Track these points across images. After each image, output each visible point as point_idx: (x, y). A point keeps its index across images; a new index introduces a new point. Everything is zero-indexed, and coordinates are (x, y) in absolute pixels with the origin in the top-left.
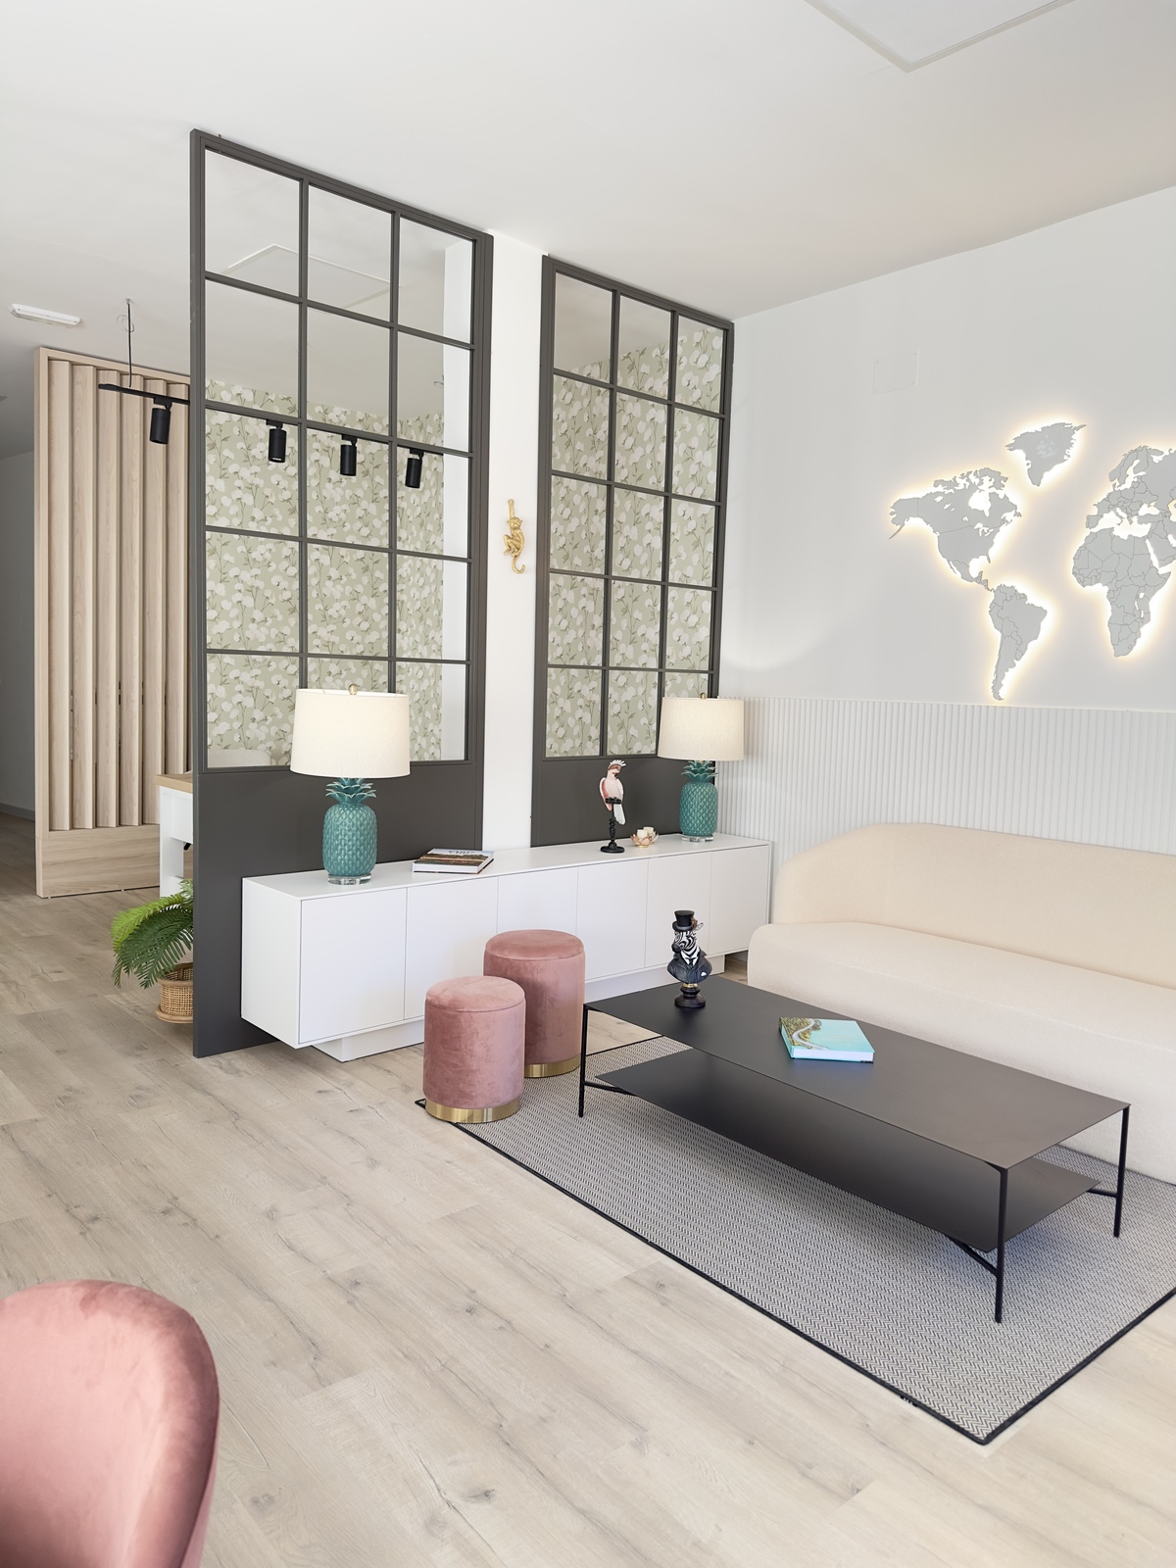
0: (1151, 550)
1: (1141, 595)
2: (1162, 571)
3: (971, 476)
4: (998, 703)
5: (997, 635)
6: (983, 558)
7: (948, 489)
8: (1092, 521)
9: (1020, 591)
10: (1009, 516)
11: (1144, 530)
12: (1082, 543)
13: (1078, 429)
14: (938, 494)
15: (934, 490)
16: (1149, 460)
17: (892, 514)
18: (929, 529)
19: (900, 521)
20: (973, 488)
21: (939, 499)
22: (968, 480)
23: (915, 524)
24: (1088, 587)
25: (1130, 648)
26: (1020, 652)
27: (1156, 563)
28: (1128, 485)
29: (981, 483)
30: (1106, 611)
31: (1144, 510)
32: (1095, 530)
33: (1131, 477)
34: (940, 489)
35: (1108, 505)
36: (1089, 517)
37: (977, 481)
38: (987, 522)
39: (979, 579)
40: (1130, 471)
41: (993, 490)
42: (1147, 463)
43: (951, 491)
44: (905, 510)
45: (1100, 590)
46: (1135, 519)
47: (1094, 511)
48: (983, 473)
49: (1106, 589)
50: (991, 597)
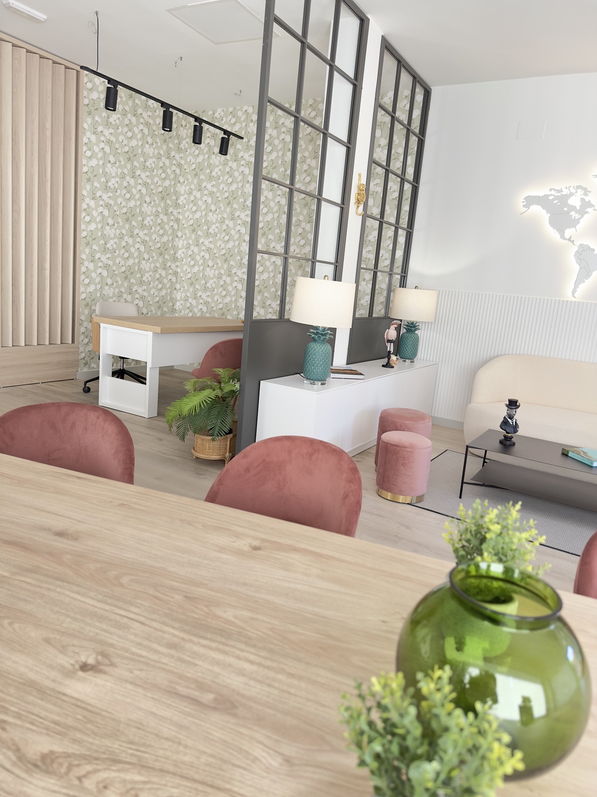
3: (571, 189)
4: (573, 299)
5: (577, 267)
6: (573, 229)
7: (557, 193)
9: (591, 247)
10: (590, 210)
14: (551, 195)
15: (549, 193)
17: (523, 202)
18: (544, 212)
19: (527, 206)
21: (551, 198)
23: (536, 209)
26: (588, 275)
34: (553, 192)
38: (577, 212)
41: (583, 196)
43: (559, 194)
44: (530, 201)
48: (579, 187)
50: (575, 249)
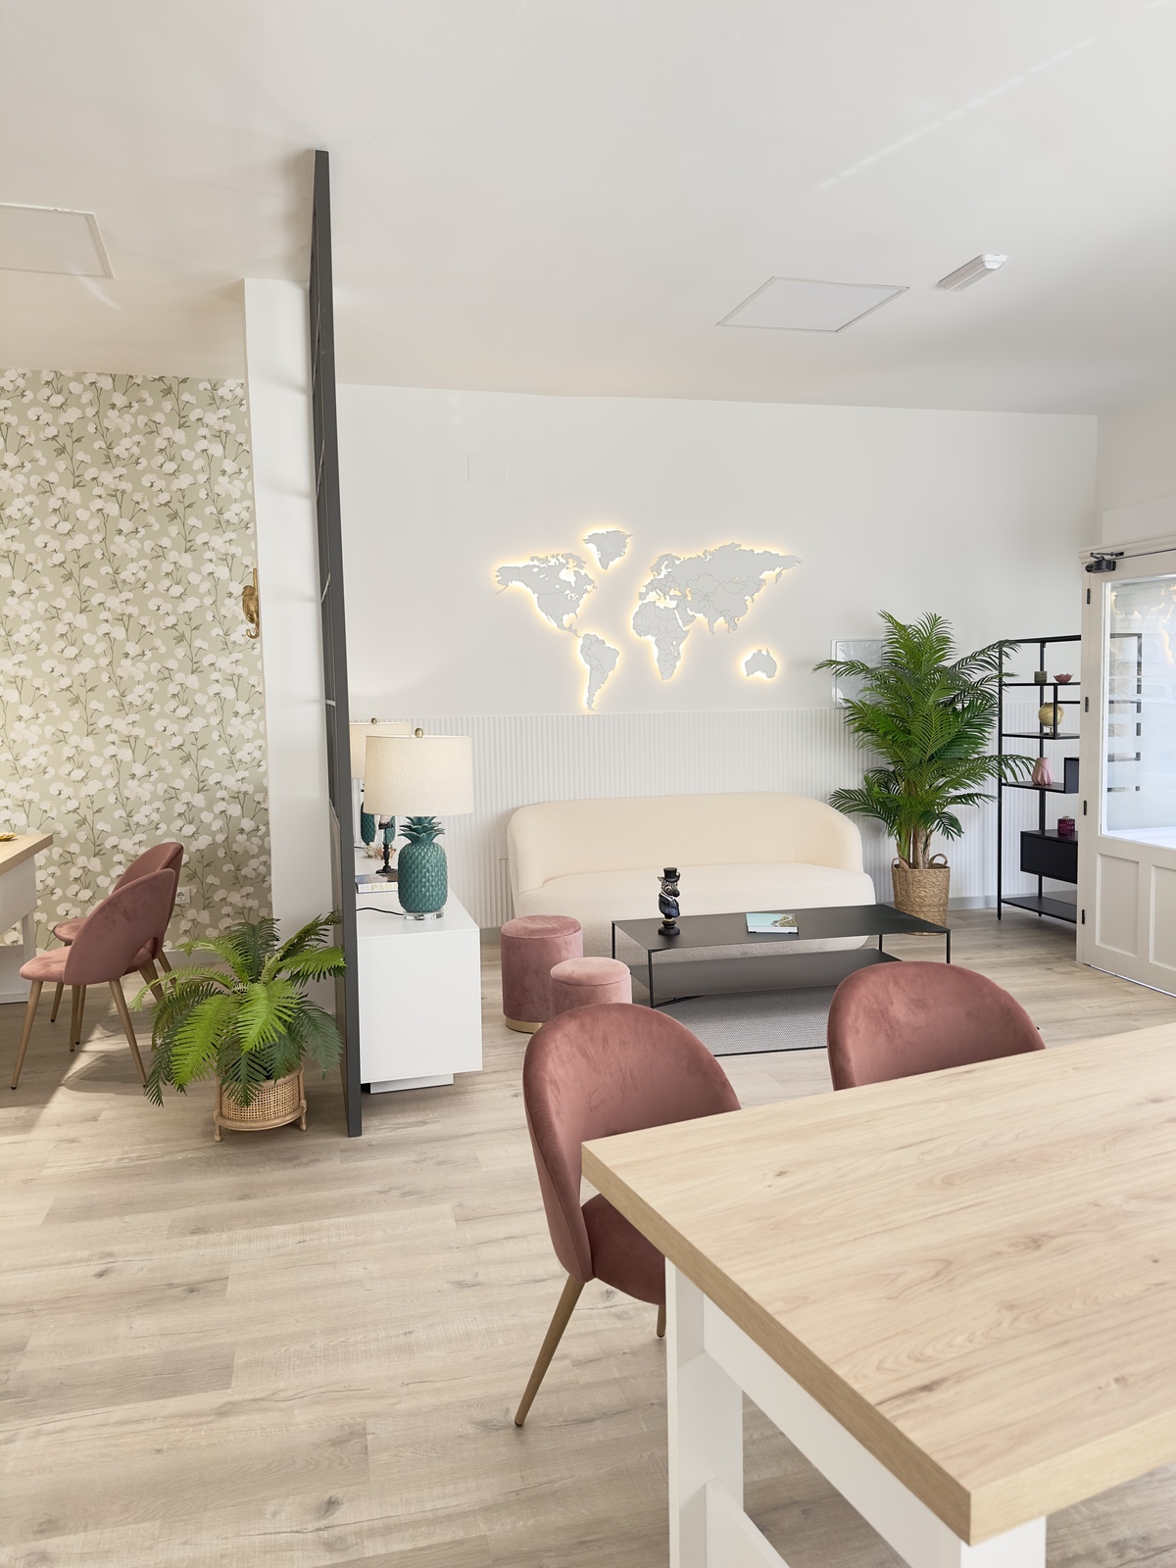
0: (678, 616)
1: (674, 643)
2: (685, 629)
3: (560, 557)
4: (590, 713)
5: (587, 668)
6: (572, 615)
7: (542, 563)
8: (642, 596)
9: (600, 638)
10: (589, 588)
11: (673, 604)
12: (637, 609)
13: (629, 536)
14: (535, 566)
15: (531, 563)
16: (674, 562)
17: (497, 576)
18: (529, 591)
19: (504, 582)
20: (561, 566)
21: (536, 570)
22: (557, 559)
23: (517, 585)
24: (643, 637)
25: (671, 675)
26: (604, 679)
27: (681, 624)
28: (662, 576)
29: (567, 563)
30: (655, 652)
31: (672, 593)
32: (645, 602)
33: (664, 572)
34: (536, 563)
35: (651, 587)
36: (640, 594)
37: (564, 561)
38: (572, 590)
39: (570, 629)
40: (663, 567)
41: (576, 569)
42: (671, 565)
43: (545, 565)
44: (507, 574)
45: (650, 639)
46: (668, 597)
47: (644, 590)
48: (567, 556)
49: (654, 638)
50: (580, 642)
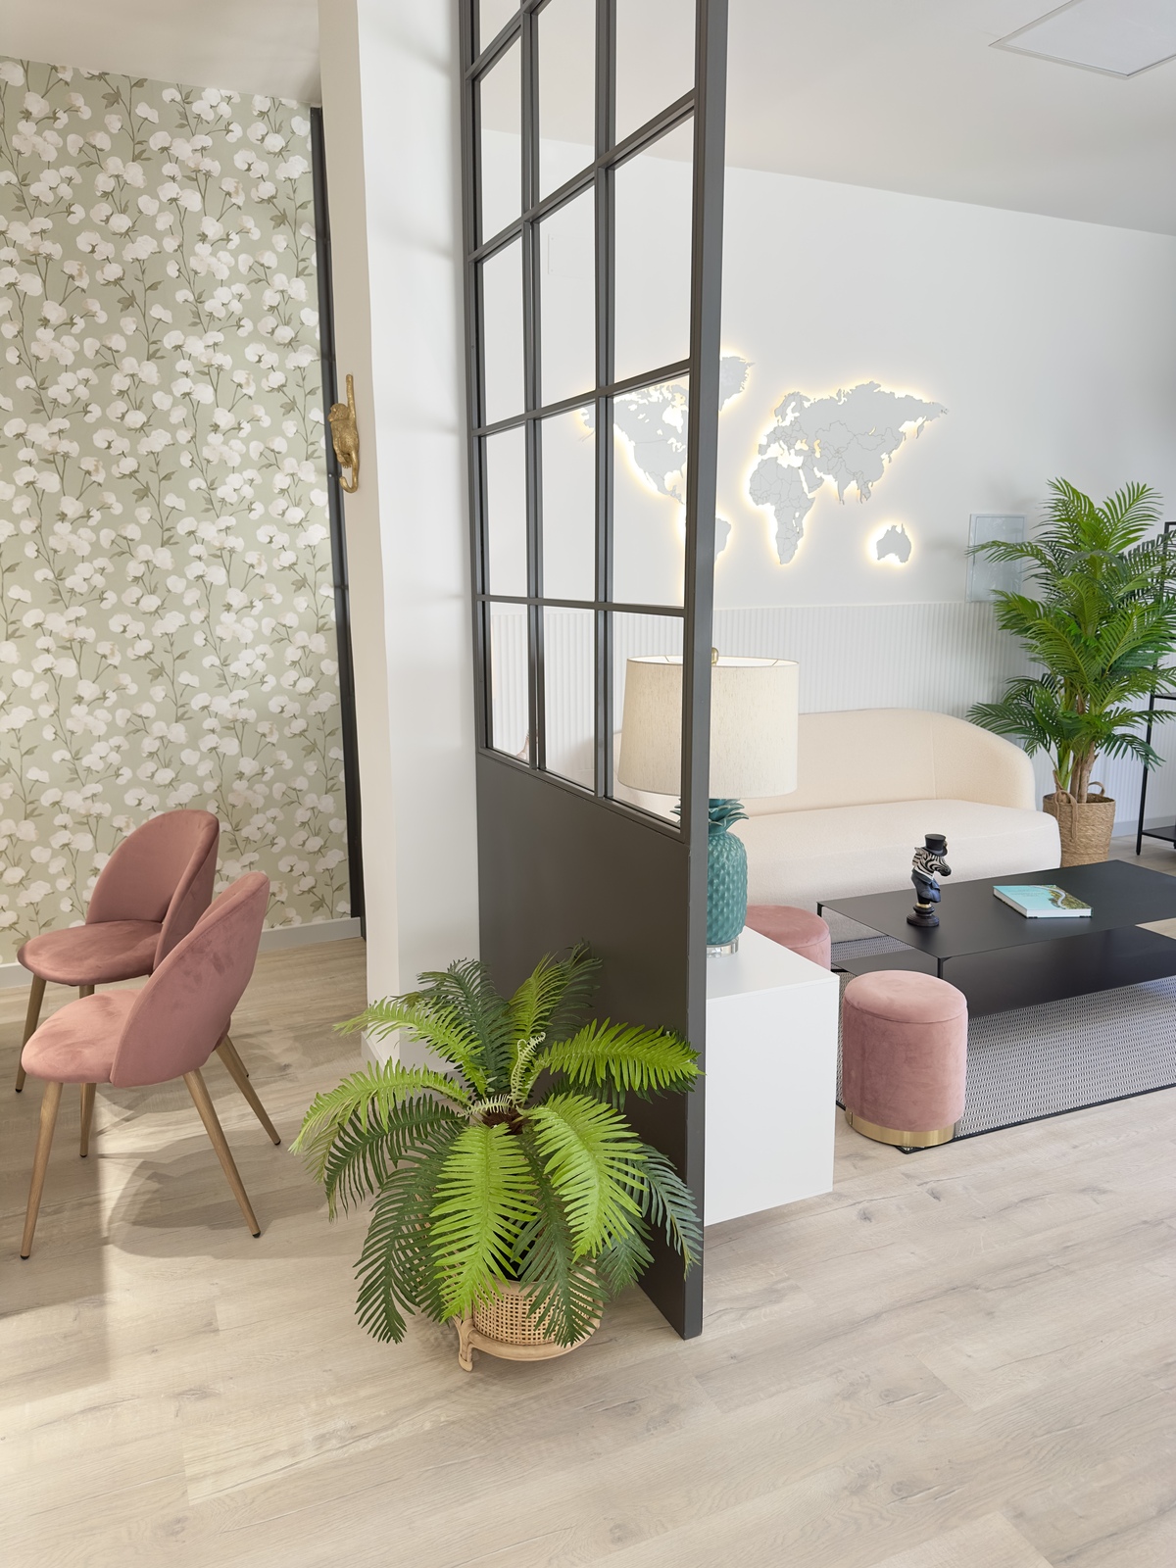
0: (803, 478)
1: (797, 515)
2: (810, 496)
7: (642, 398)
8: (762, 450)
11: (797, 461)
12: (755, 467)
13: (750, 365)
14: (632, 402)
16: (802, 404)
18: (624, 437)
20: (666, 403)
21: (633, 407)
22: (661, 393)
24: (760, 506)
25: (791, 557)
27: (806, 490)
28: (787, 423)
29: (673, 399)
30: (772, 527)
31: (799, 445)
32: (765, 457)
33: (790, 417)
35: (776, 436)
36: (760, 446)
37: (670, 396)
39: (673, 493)
40: (789, 410)
42: (799, 408)
43: (645, 401)
45: (768, 510)
46: (792, 451)
47: (764, 441)
49: (773, 508)
